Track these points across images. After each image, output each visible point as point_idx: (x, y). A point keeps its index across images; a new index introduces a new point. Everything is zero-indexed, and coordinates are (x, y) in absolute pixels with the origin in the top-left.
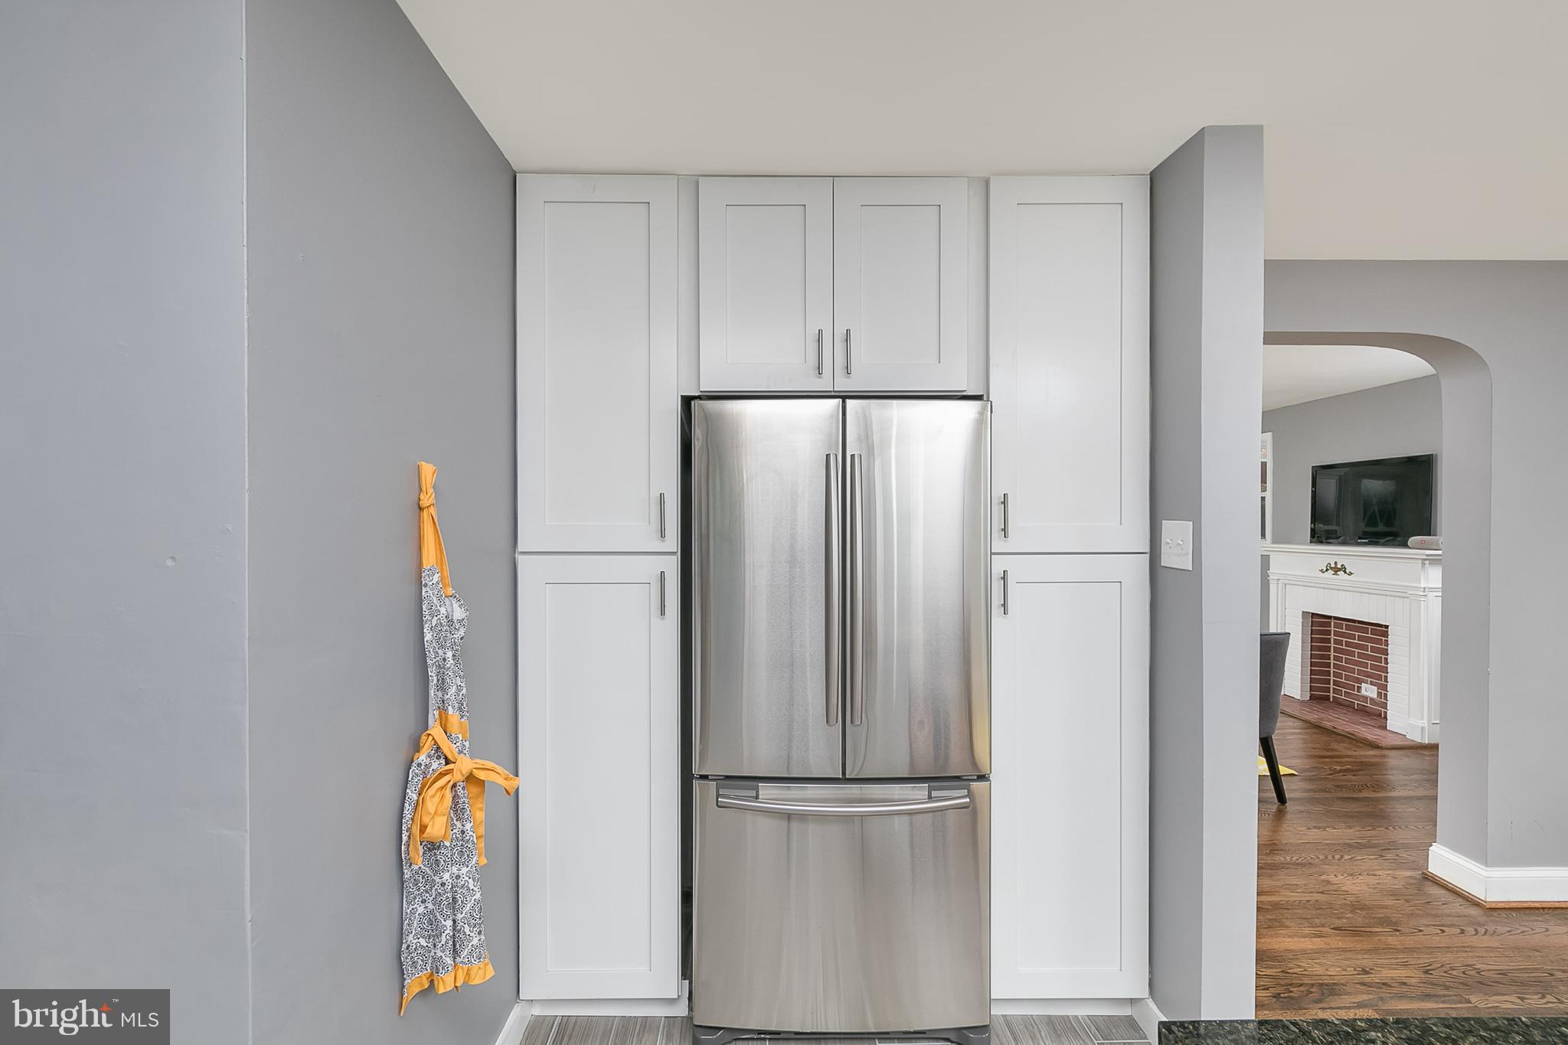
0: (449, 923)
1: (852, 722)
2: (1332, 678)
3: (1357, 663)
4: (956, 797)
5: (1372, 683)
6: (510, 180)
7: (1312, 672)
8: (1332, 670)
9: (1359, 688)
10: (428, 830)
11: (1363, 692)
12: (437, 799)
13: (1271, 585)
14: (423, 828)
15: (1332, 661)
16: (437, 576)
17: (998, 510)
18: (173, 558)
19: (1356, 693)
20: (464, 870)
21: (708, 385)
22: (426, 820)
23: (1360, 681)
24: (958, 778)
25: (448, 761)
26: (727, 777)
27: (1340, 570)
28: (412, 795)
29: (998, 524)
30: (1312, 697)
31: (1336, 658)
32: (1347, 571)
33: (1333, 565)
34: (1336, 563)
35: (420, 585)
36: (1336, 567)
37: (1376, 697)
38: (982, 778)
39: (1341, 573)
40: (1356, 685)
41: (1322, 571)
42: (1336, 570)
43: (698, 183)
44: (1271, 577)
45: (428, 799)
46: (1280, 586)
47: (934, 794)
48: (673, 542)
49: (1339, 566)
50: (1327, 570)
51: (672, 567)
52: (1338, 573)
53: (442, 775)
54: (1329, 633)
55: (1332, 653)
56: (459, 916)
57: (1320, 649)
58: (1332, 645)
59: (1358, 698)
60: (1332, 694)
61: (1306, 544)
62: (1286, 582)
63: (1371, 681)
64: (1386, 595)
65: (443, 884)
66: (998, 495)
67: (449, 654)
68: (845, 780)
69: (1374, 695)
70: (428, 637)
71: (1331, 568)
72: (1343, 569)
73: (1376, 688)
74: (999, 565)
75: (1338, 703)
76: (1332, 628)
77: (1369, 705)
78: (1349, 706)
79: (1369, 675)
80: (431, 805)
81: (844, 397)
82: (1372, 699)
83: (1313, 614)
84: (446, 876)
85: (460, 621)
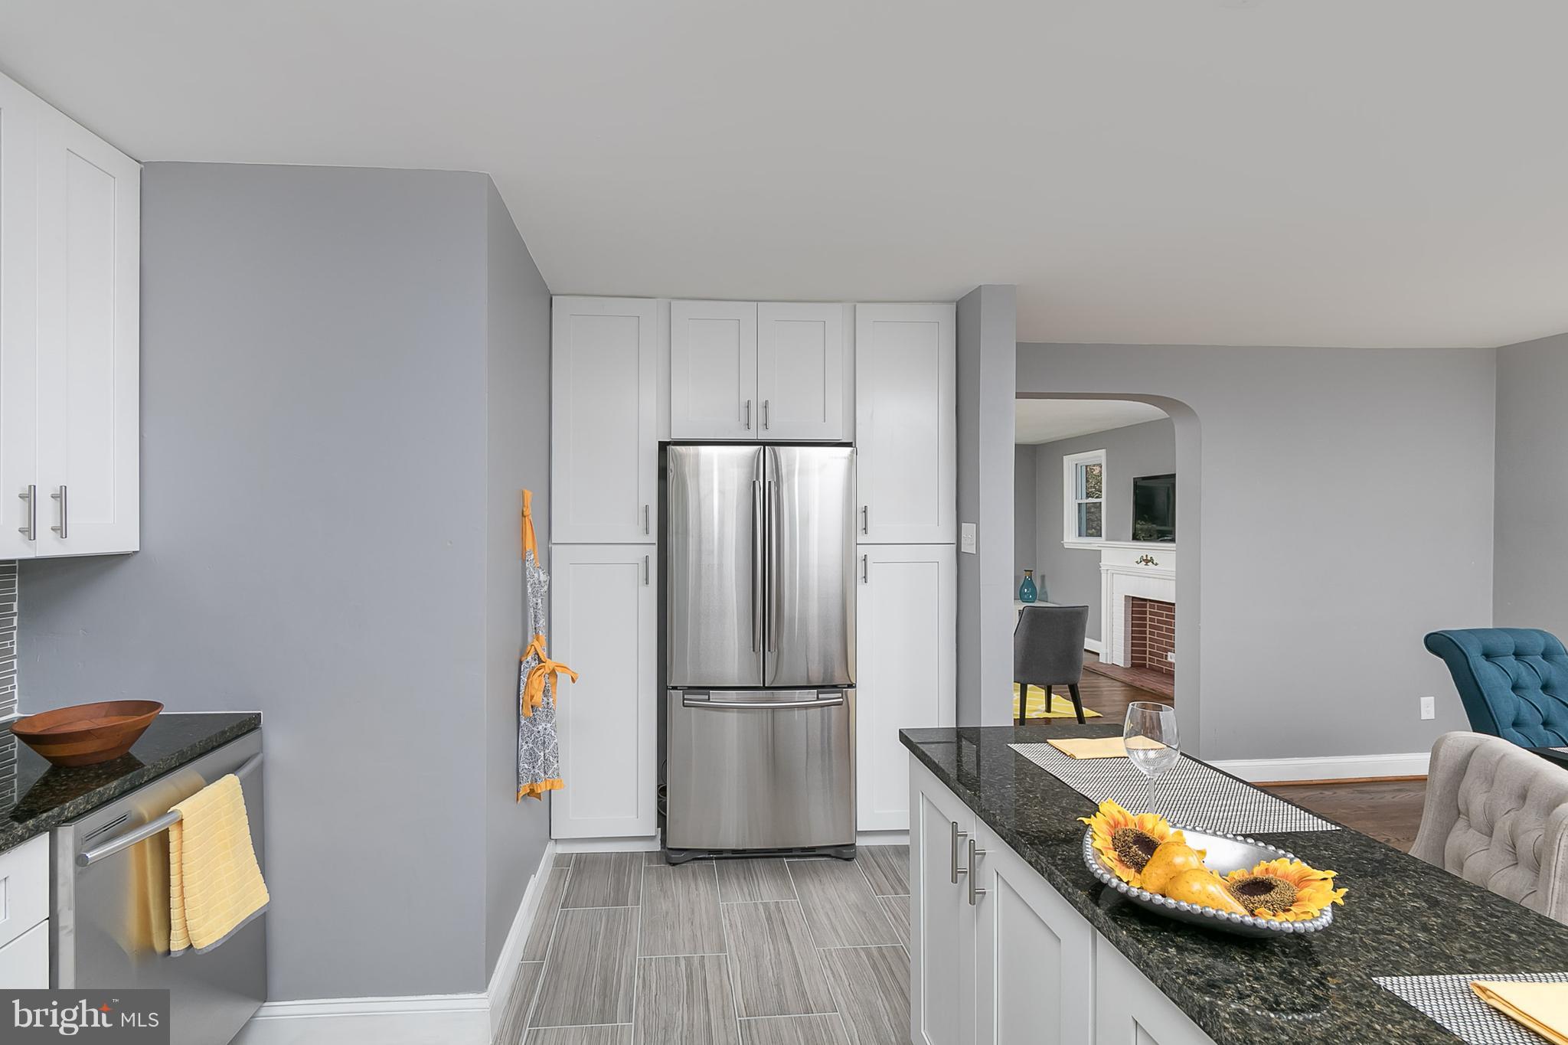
0: (542, 754)
1: (769, 651)
2: (1148, 649)
4: (834, 697)
6: (549, 300)
7: (1133, 645)
8: (1148, 642)
9: (1166, 656)
10: (535, 698)
11: (1169, 659)
12: (538, 681)
13: (1103, 575)
14: (532, 697)
15: (1148, 636)
16: (532, 555)
17: (860, 516)
18: (451, 542)
19: (1164, 660)
20: (549, 725)
21: (676, 436)
22: (533, 692)
23: (1167, 651)
24: (835, 686)
25: (540, 661)
26: (690, 688)
27: (1149, 561)
28: (524, 678)
29: (861, 525)
30: (1133, 665)
31: (1151, 633)
32: (1155, 562)
33: (1145, 558)
34: (1147, 556)
35: (524, 561)
36: (1146, 560)
38: (851, 686)
39: (1150, 564)
40: (1165, 654)
41: (1137, 562)
42: (1147, 561)
43: (670, 304)
44: (1102, 568)
45: (534, 681)
46: (1109, 575)
47: (820, 696)
48: (653, 536)
49: (1149, 559)
50: (1140, 561)
51: (653, 552)
52: (1148, 564)
53: (539, 669)
54: (1145, 613)
55: (1148, 629)
56: (547, 751)
57: (1138, 625)
58: (1148, 623)
59: (1165, 664)
60: (1148, 662)
61: (1128, 541)
62: (1113, 572)
65: (539, 732)
66: (861, 506)
67: (540, 601)
68: (764, 688)
70: (530, 590)
71: (1144, 560)
72: (1152, 560)
74: (862, 551)
75: (1152, 669)
76: (1148, 609)
78: (1158, 671)
80: (536, 684)
81: (764, 444)
83: (1133, 598)
84: (540, 727)
85: (545, 582)
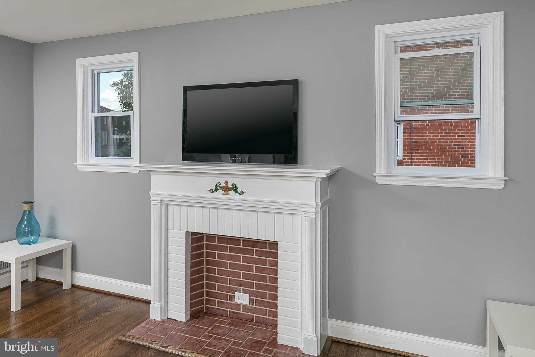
3: (229, 274)
5: (244, 292)
11: (236, 301)
19: (229, 301)
23: (232, 291)
27: (230, 189)
31: (208, 270)
32: (239, 190)
33: (223, 185)
34: (226, 182)
36: (226, 187)
37: (248, 304)
39: (232, 192)
40: (229, 294)
41: (211, 191)
42: (226, 190)
44: (152, 198)
49: (230, 185)
50: (216, 190)
52: (229, 192)
59: (230, 306)
60: (205, 305)
63: (243, 290)
64: (275, 213)
69: (247, 302)
71: (222, 188)
72: (235, 188)
73: (249, 295)
77: (241, 312)
78: (222, 315)
79: (240, 284)
82: (244, 306)
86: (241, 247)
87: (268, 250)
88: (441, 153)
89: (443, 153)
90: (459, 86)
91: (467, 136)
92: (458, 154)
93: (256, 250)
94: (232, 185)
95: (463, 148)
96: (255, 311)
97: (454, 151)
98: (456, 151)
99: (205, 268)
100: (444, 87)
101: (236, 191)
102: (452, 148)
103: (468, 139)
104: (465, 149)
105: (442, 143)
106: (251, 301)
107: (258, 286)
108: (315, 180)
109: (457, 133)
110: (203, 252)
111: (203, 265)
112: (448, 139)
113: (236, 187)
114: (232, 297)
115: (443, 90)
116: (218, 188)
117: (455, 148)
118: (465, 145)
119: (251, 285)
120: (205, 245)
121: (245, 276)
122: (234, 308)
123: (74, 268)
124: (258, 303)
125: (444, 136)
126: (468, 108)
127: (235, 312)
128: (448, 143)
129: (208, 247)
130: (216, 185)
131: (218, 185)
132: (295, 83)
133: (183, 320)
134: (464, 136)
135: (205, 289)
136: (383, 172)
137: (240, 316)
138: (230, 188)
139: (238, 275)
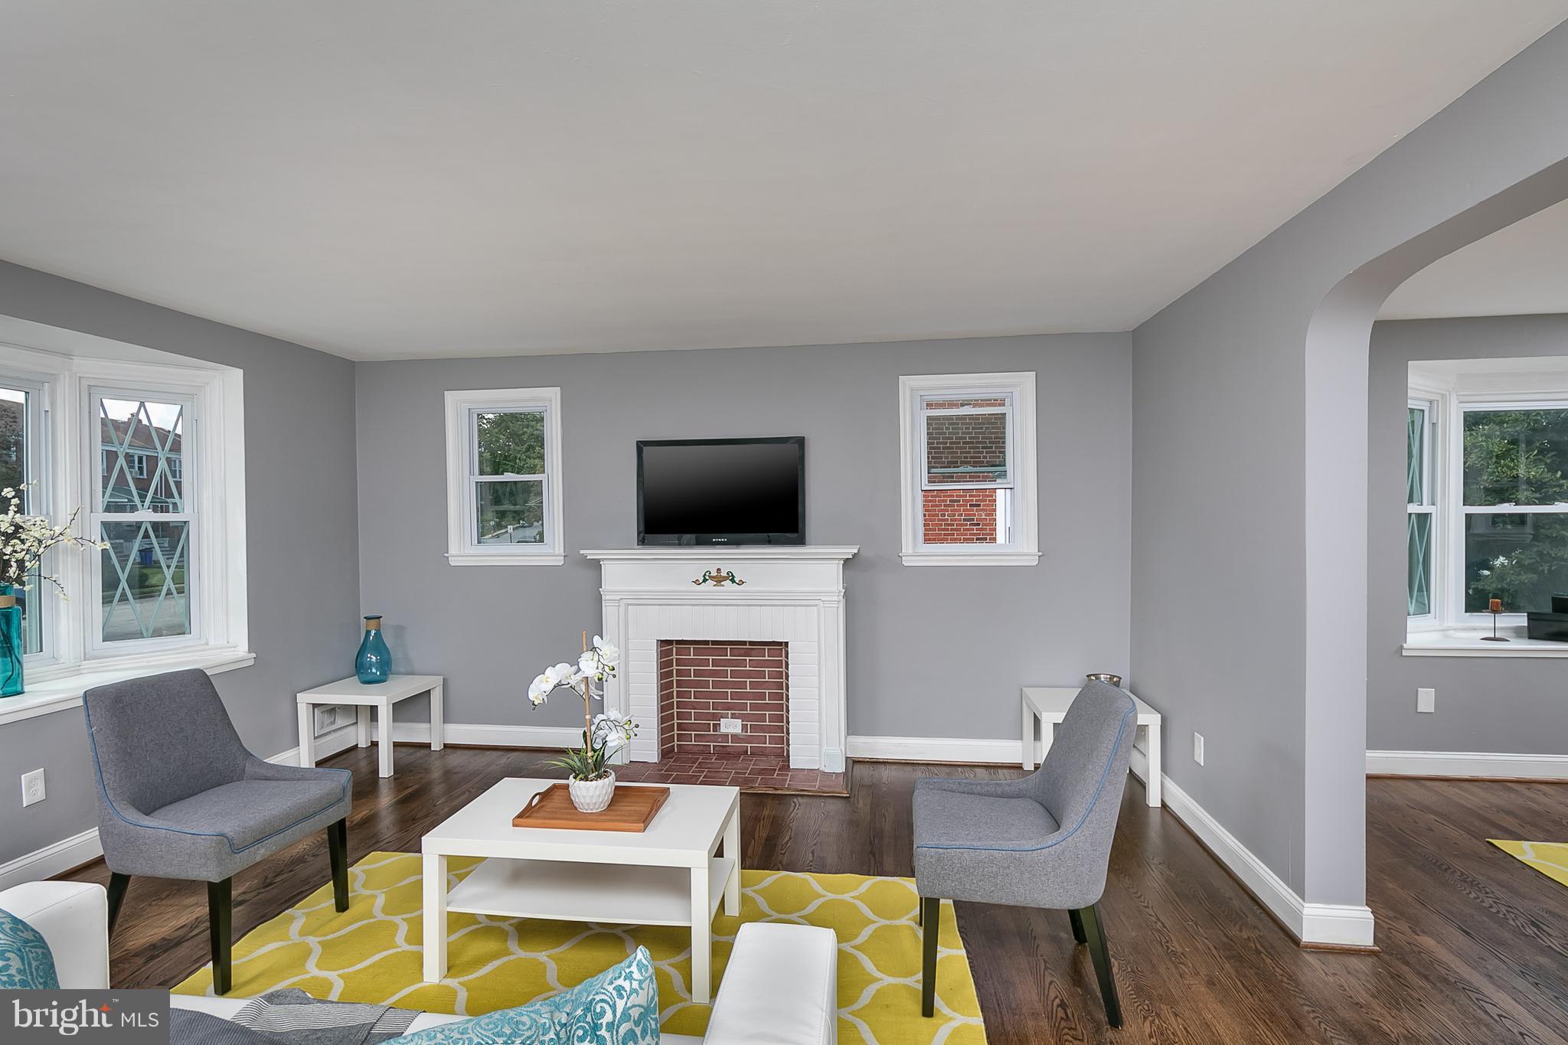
3: (711, 695)
5: (734, 716)
11: (723, 730)
13: (606, 608)
19: (712, 733)
23: (717, 717)
27: (725, 579)
31: (680, 694)
32: (737, 580)
33: (714, 574)
34: (719, 570)
36: (718, 576)
37: (740, 732)
39: (727, 583)
40: (712, 722)
41: (696, 582)
42: (719, 580)
44: (605, 597)
46: (621, 608)
49: (724, 574)
50: (705, 580)
52: (722, 583)
59: (714, 739)
62: (631, 601)
63: (733, 714)
64: (784, 606)
69: (738, 730)
71: (711, 578)
72: (731, 577)
73: (740, 720)
77: (730, 744)
79: (728, 707)
82: (735, 737)
86: (729, 657)
87: (767, 658)
88: (945, 535)
89: (949, 535)
90: (971, 424)
91: (984, 505)
92: (970, 534)
93: (750, 660)
94: (728, 573)
95: (979, 525)
96: (749, 739)
97: (964, 530)
98: (968, 530)
99: (675, 692)
100: (949, 424)
101: (733, 581)
102: (962, 525)
103: (986, 510)
104: (981, 526)
105: (946, 517)
106: (744, 728)
107: (754, 707)
108: (837, 562)
109: (968, 501)
110: (673, 670)
111: (673, 688)
112: (956, 510)
113: (732, 575)
114: (716, 727)
115: (947, 429)
116: (707, 578)
117: (966, 525)
118: (981, 520)
119: (744, 707)
120: (674, 660)
121: (734, 696)
122: (720, 740)
123: (446, 719)
124: (754, 728)
125: (949, 506)
126: (985, 460)
127: (721, 746)
128: (956, 517)
129: (679, 662)
130: (705, 574)
131: (707, 574)
132: (801, 442)
133: (656, 761)
134: (979, 505)
135: (676, 721)
136: (910, 551)
137: (728, 749)
138: (724, 577)
139: (725, 695)
